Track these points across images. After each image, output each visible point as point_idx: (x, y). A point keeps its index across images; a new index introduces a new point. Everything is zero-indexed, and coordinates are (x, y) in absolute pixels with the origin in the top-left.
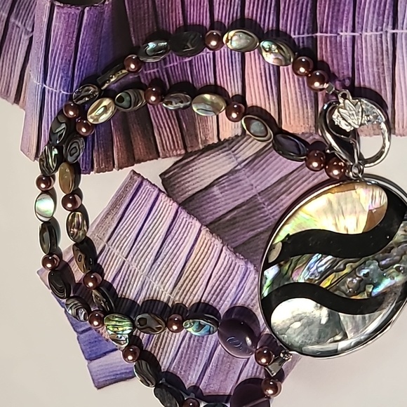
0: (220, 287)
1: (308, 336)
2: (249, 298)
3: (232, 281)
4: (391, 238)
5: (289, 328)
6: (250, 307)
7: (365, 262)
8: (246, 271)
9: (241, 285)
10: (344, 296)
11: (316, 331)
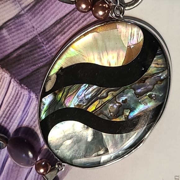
0: (10, 112)
1: (77, 151)
2: (32, 120)
3: (18, 107)
4: (146, 70)
5: (62, 144)
6: (33, 127)
7: (124, 90)
8: (30, 99)
9: (26, 110)
10: (107, 119)
11: (83, 147)
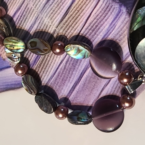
0: (96, 24)
2: (118, 34)
3: (106, 20)
6: (118, 41)
8: (119, 13)
9: (113, 24)
